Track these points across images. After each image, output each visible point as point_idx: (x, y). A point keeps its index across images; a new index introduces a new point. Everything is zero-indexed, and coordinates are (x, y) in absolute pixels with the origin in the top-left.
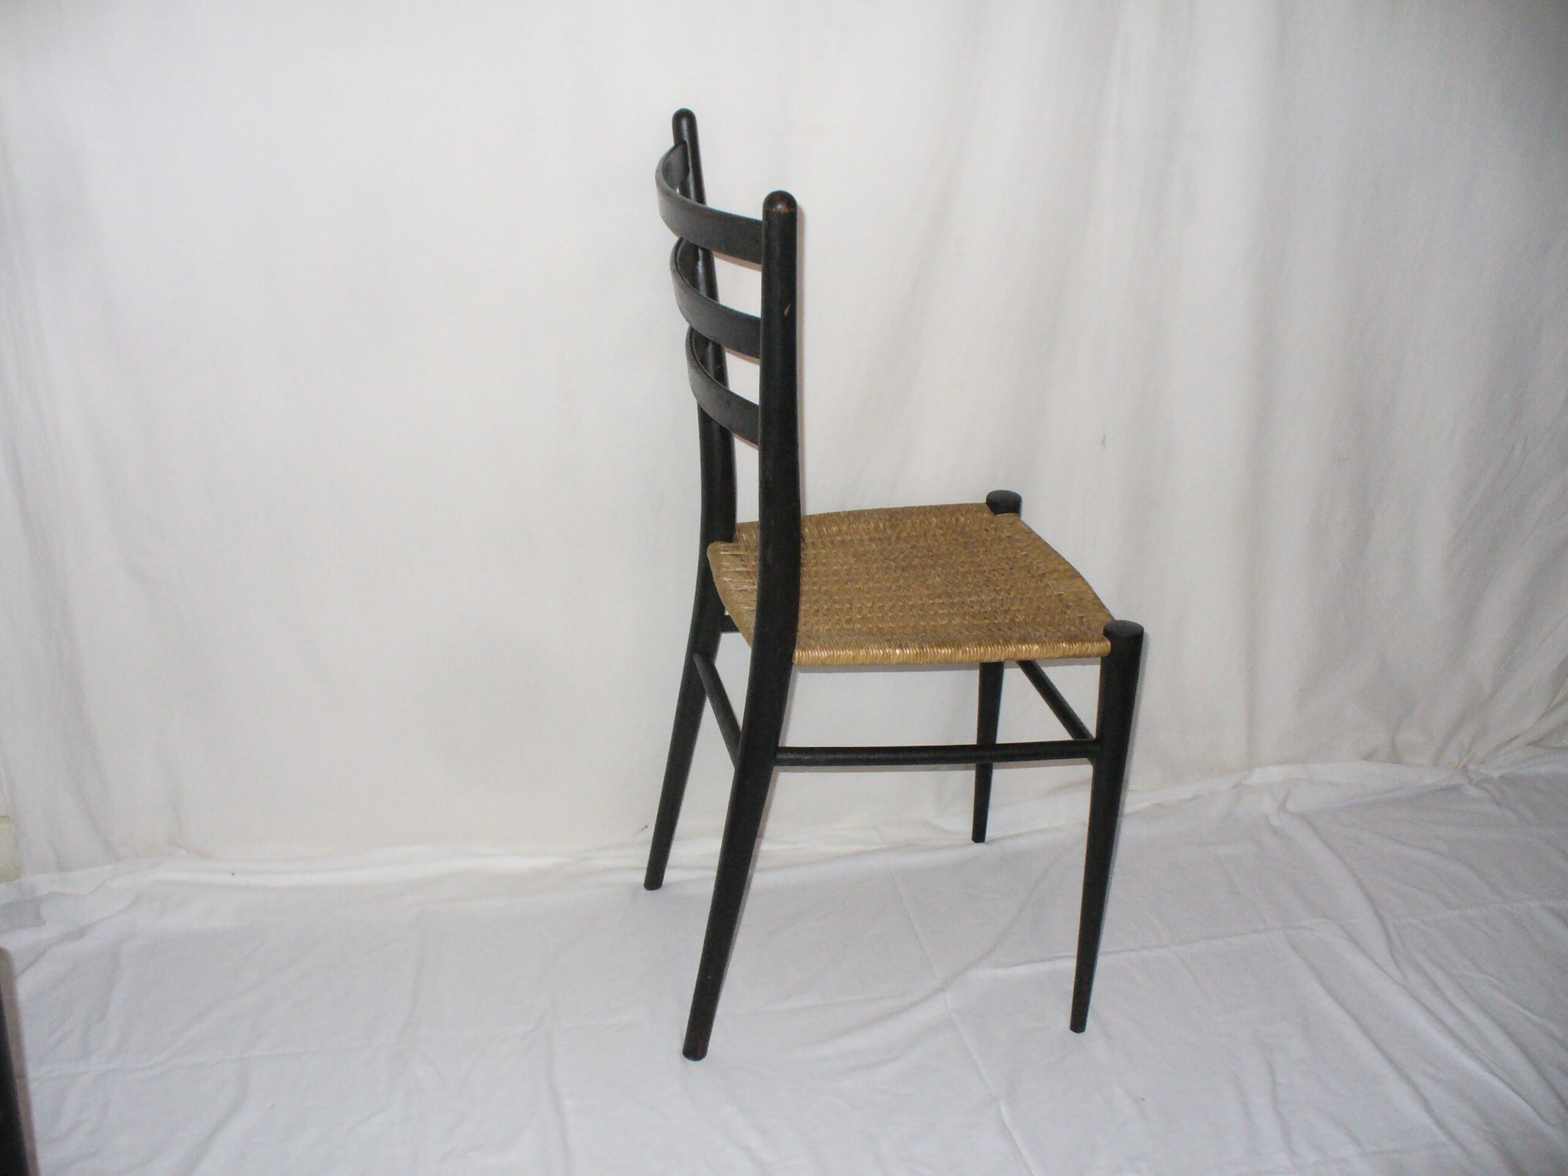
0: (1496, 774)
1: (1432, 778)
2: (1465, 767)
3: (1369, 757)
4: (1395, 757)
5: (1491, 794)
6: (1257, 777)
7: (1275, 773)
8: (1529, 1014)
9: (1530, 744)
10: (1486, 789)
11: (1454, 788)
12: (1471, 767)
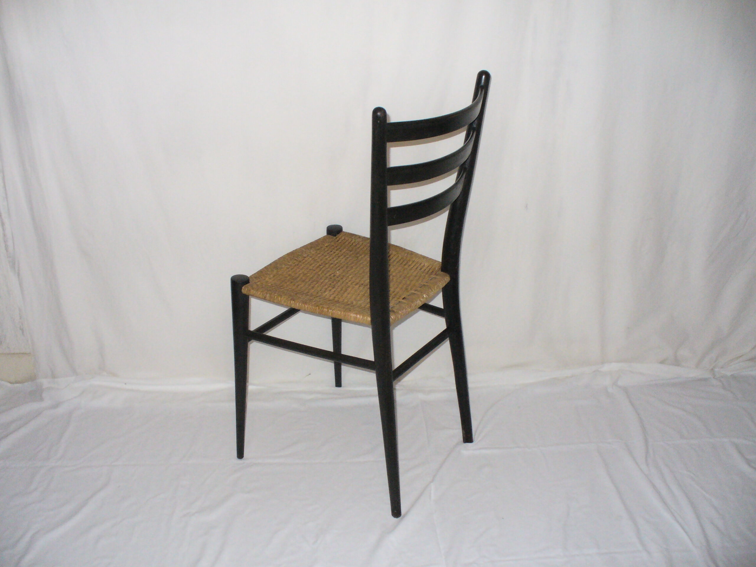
0: (729, 374)
1: (694, 374)
2: (712, 369)
3: (662, 362)
4: (677, 362)
5: (723, 384)
6: (606, 368)
7: (614, 367)
8: (704, 493)
9: (749, 360)
10: (720, 381)
11: (705, 380)
12: (716, 370)
